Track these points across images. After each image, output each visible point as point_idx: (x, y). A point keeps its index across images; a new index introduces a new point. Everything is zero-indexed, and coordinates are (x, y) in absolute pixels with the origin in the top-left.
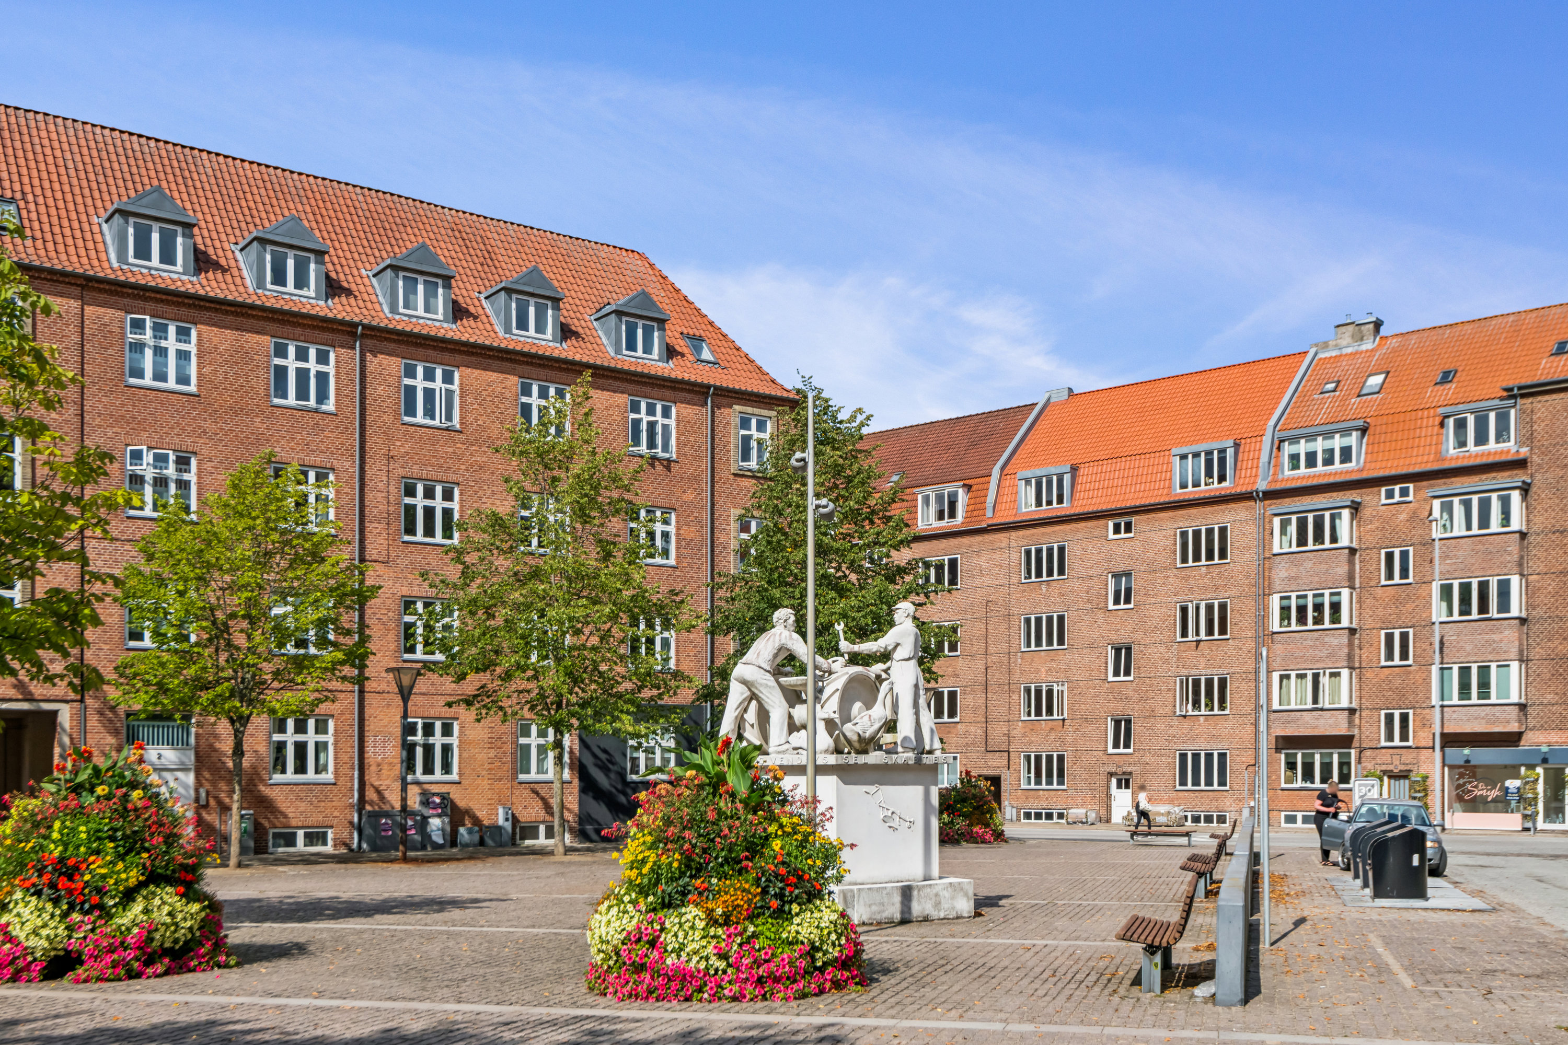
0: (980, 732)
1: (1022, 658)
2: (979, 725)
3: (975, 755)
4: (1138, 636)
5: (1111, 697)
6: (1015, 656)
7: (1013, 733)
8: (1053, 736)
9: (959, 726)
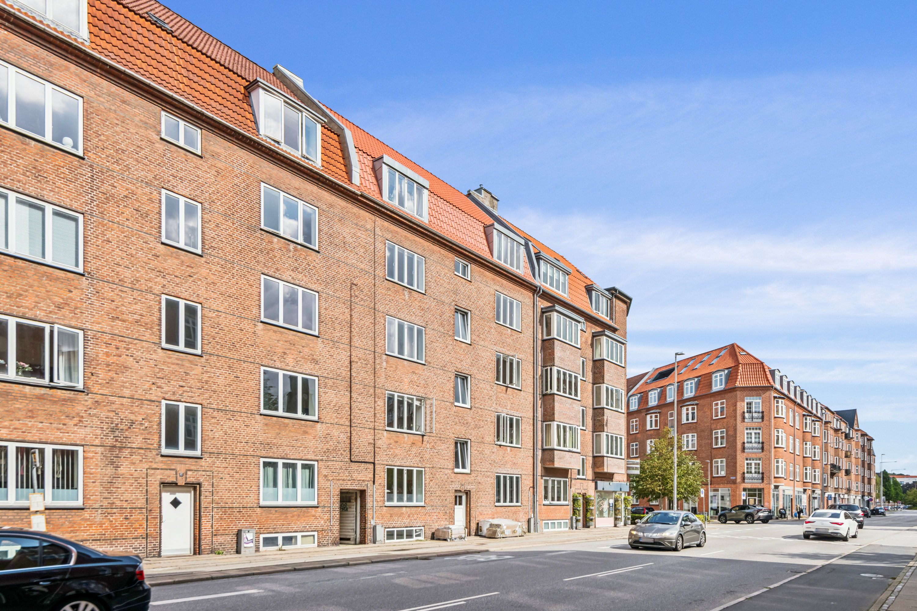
0: (344, 437)
1: (387, 362)
2: (342, 429)
3: (338, 465)
4: (474, 371)
5: (457, 420)
6: (380, 358)
7: (379, 443)
8: (414, 450)
9: (319, 425)
